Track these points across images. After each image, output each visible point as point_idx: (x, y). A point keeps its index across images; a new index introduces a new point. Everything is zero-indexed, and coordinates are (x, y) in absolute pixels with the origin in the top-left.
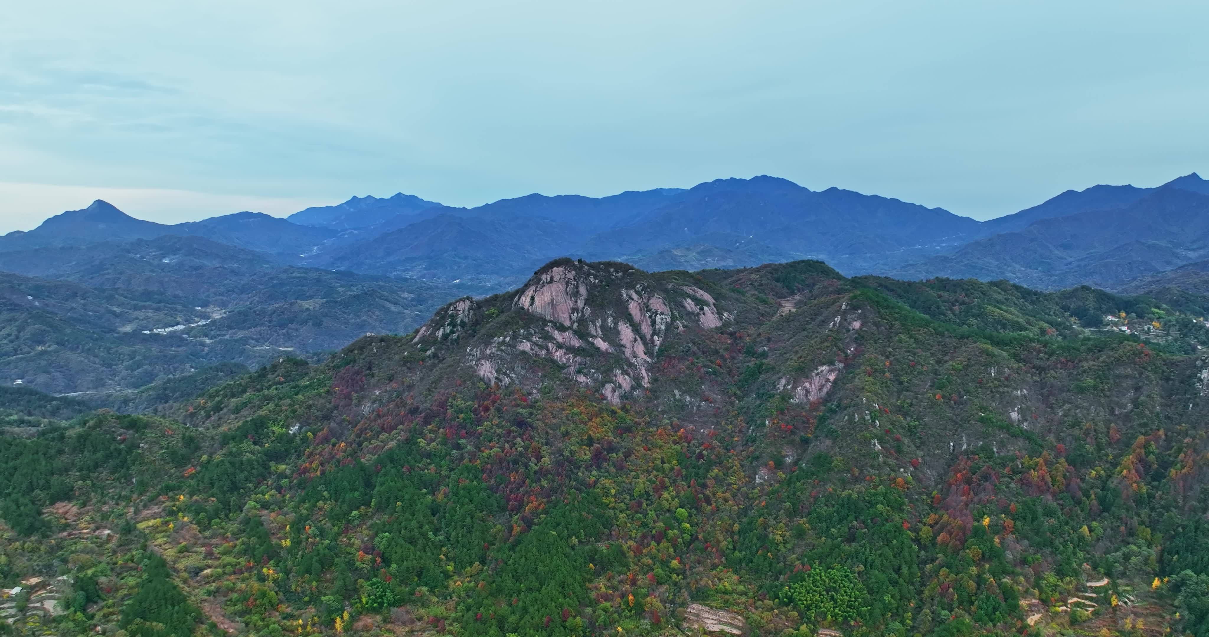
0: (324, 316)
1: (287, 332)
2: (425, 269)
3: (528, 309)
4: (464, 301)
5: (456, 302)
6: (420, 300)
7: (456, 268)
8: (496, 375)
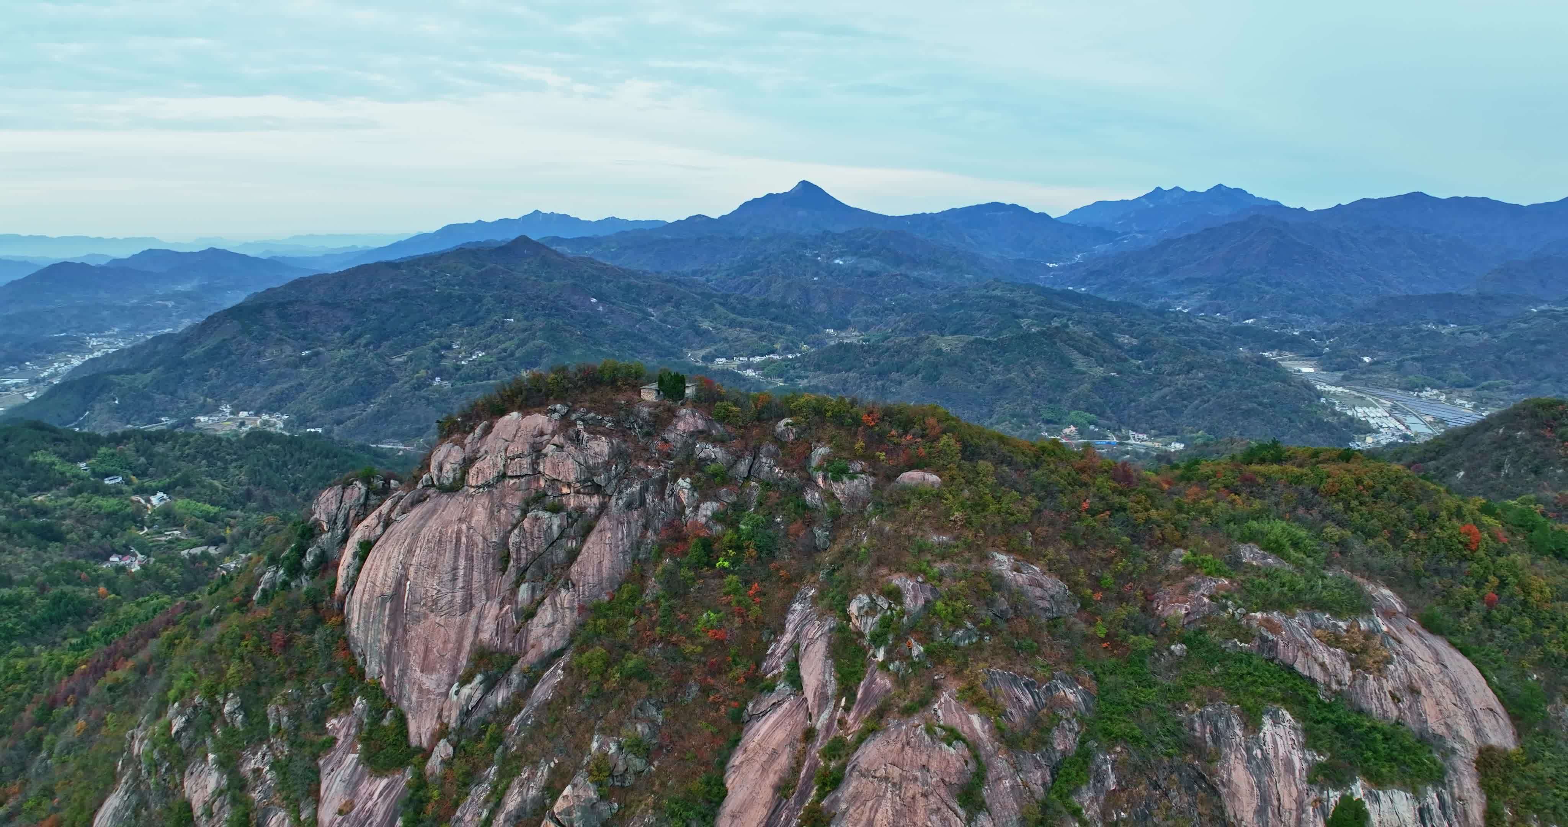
0: (949, 366)
1: (883, 386)
2: (1210, 297)
6: (1141, 352)
7: (1255, 299)
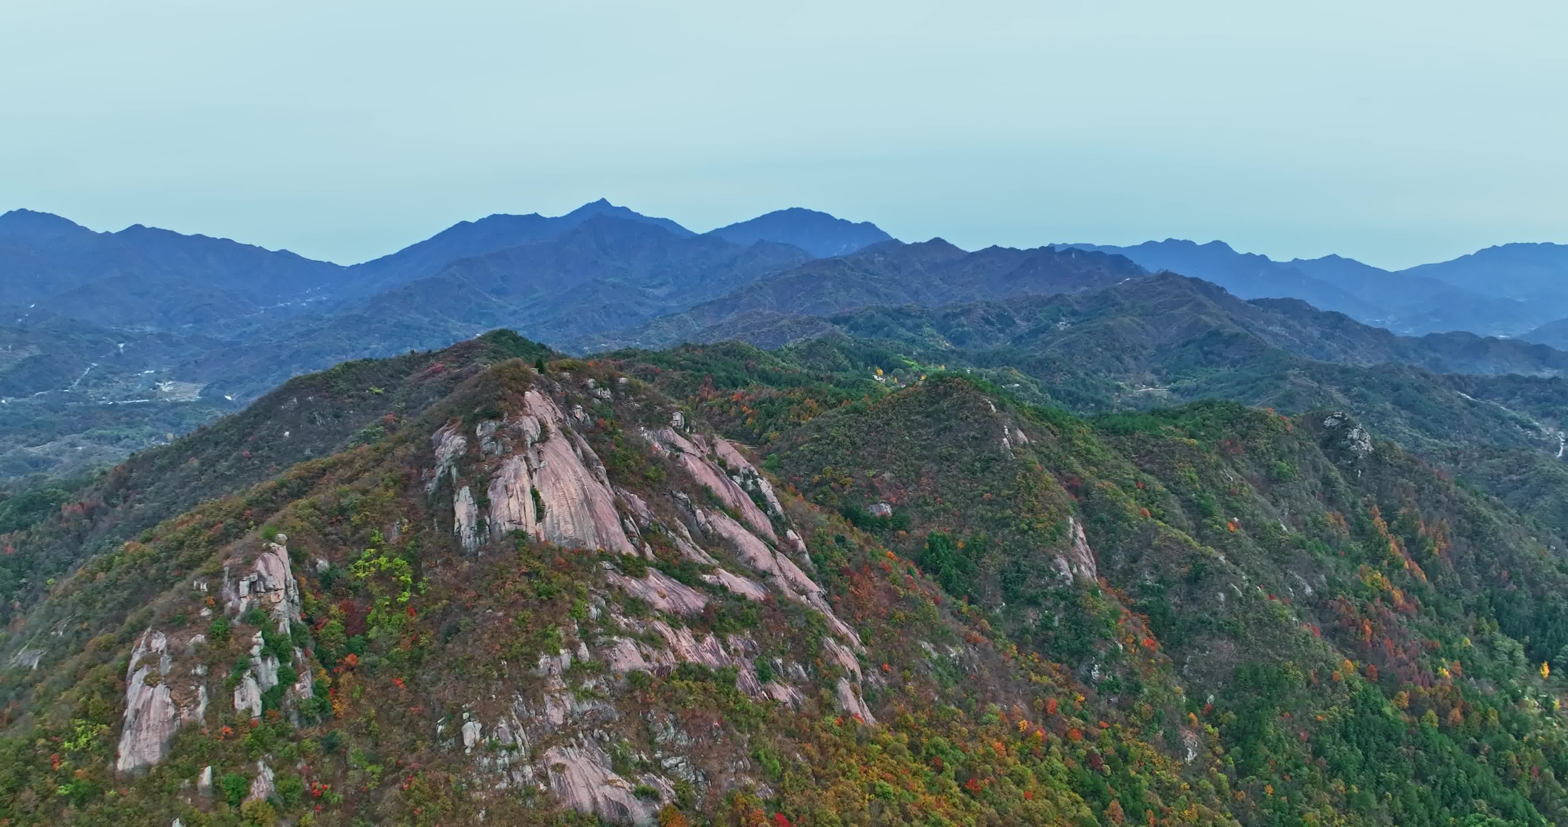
3: (537, 534)
4: (269, 550)
5: (249, 563)
8: (627, 785)
